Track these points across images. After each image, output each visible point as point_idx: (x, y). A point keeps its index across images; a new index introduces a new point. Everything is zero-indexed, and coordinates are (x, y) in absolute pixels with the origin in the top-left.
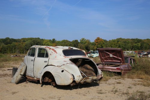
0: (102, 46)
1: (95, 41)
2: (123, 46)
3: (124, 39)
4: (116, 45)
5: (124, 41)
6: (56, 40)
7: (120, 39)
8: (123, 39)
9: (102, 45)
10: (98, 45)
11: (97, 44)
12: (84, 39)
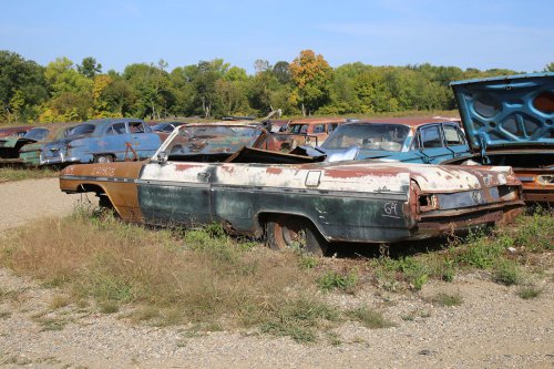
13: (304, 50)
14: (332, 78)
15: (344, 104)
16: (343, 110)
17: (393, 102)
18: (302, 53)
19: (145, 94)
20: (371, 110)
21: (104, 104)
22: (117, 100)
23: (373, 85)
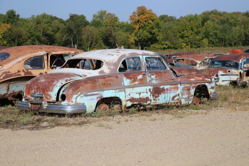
0: (151, 33)
1: (131, 18)
2: (216, 34)
3: (225, 13)
4: (195, 30)
5: (222, 18)
6: (18, 16)
7: (212, 12)
8: (220, 14)
9: (153, 31)
10: (141, 30)
11: (137, 27)
12: (105, 12)
13: (140, 6)
14: (158, 25)
15: (167, 42)
16: (166, 47)
17: (205, 41)
18: (138, 8)
19: (32, 36)
20: (189, 47)
21: (5, 42)
22: (13, 40)
23: (192, 29)
